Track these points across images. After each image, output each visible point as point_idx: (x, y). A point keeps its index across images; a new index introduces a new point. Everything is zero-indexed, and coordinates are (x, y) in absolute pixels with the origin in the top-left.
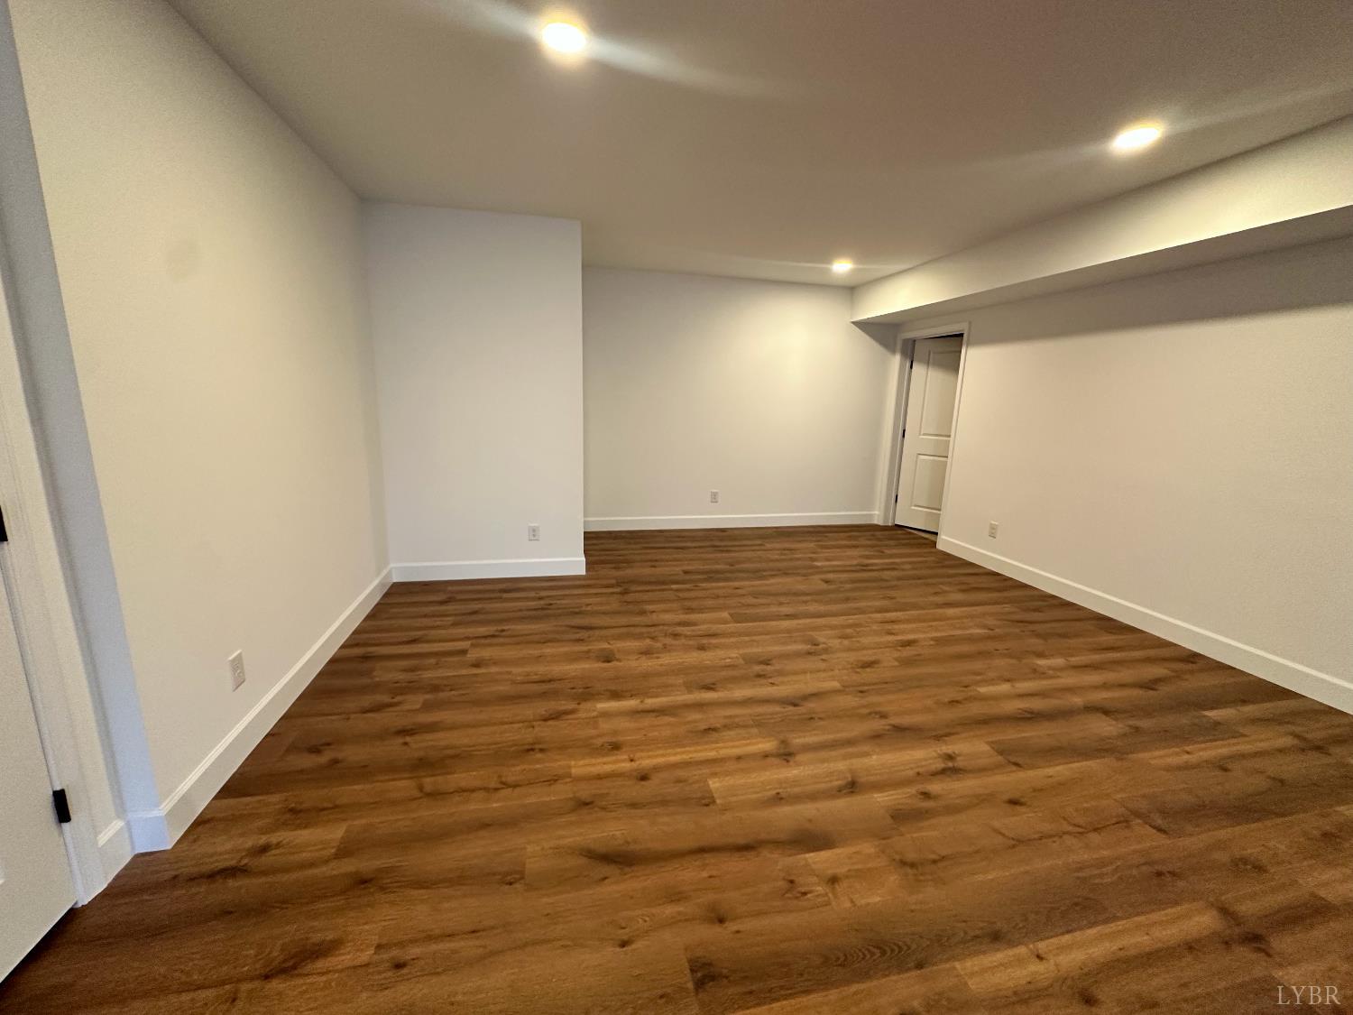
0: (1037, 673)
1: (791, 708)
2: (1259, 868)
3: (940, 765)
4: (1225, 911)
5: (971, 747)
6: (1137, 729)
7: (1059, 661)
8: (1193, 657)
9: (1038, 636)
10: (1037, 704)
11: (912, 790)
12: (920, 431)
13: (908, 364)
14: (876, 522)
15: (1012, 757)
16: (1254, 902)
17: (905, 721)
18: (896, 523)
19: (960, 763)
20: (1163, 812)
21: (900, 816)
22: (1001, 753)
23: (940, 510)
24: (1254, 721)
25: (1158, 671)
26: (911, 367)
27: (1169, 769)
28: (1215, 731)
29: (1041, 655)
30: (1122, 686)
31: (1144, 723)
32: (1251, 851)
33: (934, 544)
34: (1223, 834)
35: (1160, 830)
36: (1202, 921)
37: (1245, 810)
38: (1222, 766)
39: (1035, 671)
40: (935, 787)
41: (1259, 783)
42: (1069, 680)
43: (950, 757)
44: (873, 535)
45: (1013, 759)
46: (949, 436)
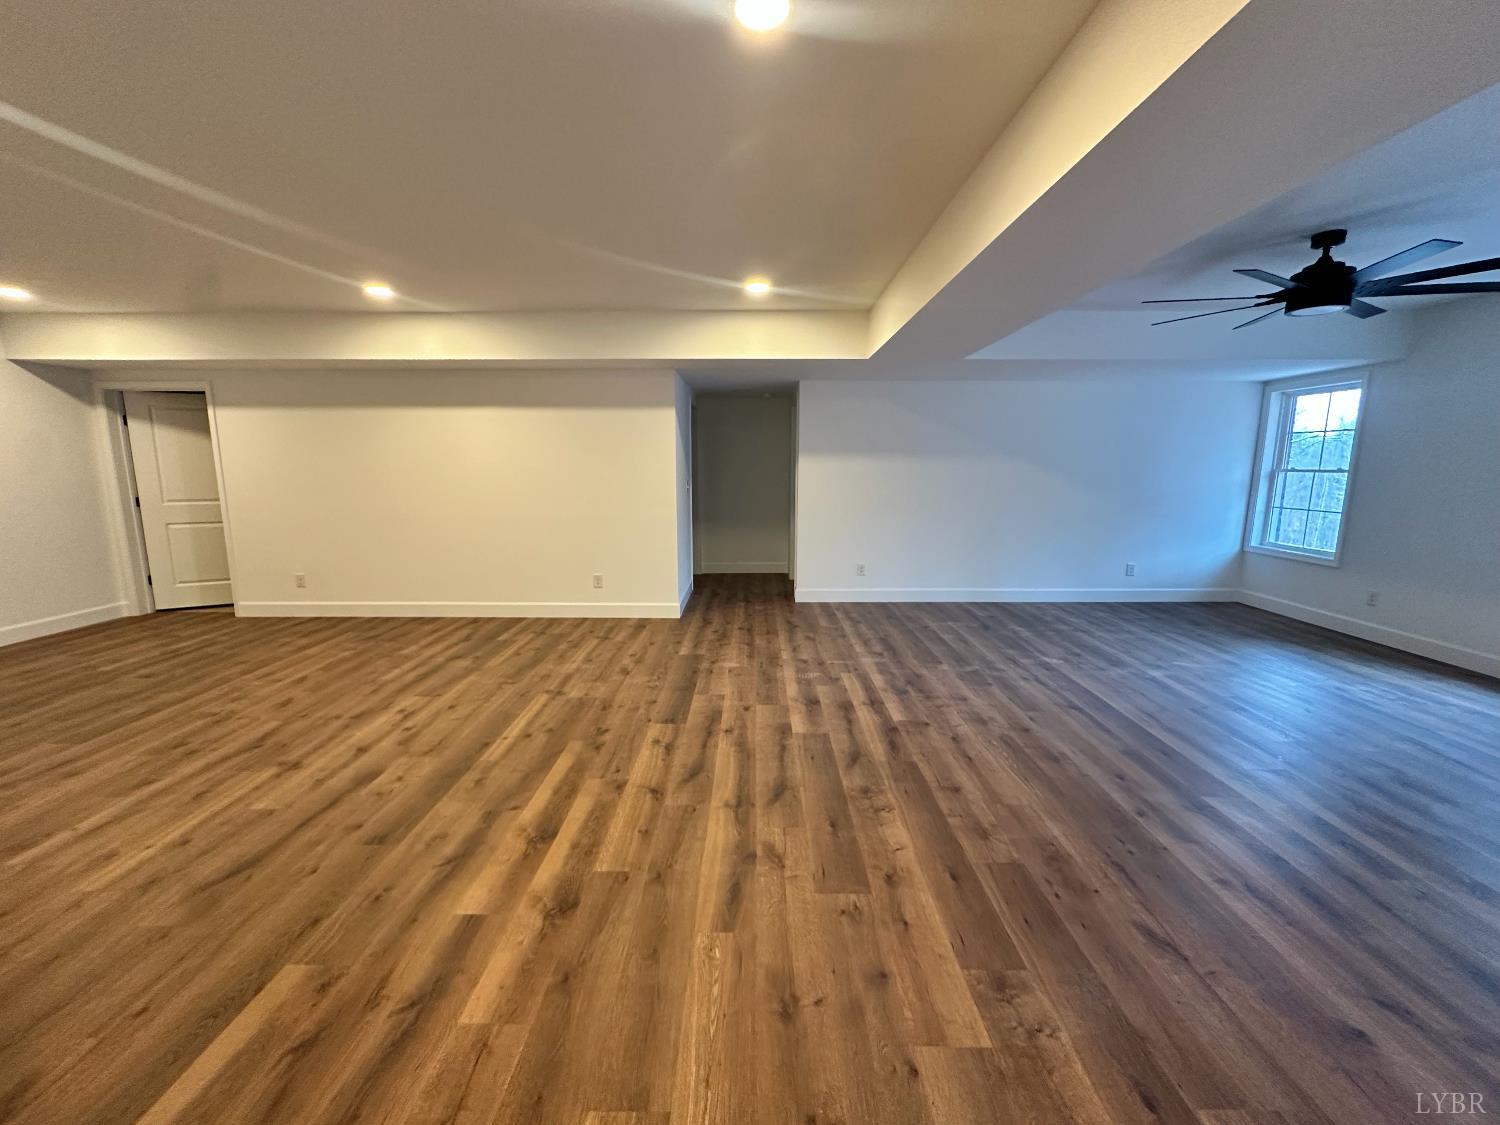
0: (408, 658)
1: (257, 750)
2: (549, 676)
3: (400, 716)
4: (547, 692)
5: (407, 702)
6: (477, 658)
7: (414, 648)
8: (476, 620)
9: (390, 640)
10: (422, 670)
11: (399, 731)
12: (162, 498)
13: (120, 421)
14: (125, 614)
15: (434, 694)
16: (553, 685)
17: (356, 711)
18: (158, 608)
19: (410, 710)
20: (510, 678)
21: (404, 743)
22: (426, 696)
23: (229, 579)
24: (516, 634)
25: (465, 632)
26: (126, 423)
27: (500, 664)
28: (506, 644)
29: (400, 649)
30: (456, 644)
31: (479, 654)
32: (544, 672)
33: (233, 614)
34: (533, 673)
35: (513, 683)
36: (543, 698)
37: (535, 662)
38: (517, 654)
39: (406, 657)
40: (409, 724)
41: (532, 653)
42: (428, 653)
43: (402, 711)
44: (141, 627)
45: (435, 694)
46: (218, 500)
